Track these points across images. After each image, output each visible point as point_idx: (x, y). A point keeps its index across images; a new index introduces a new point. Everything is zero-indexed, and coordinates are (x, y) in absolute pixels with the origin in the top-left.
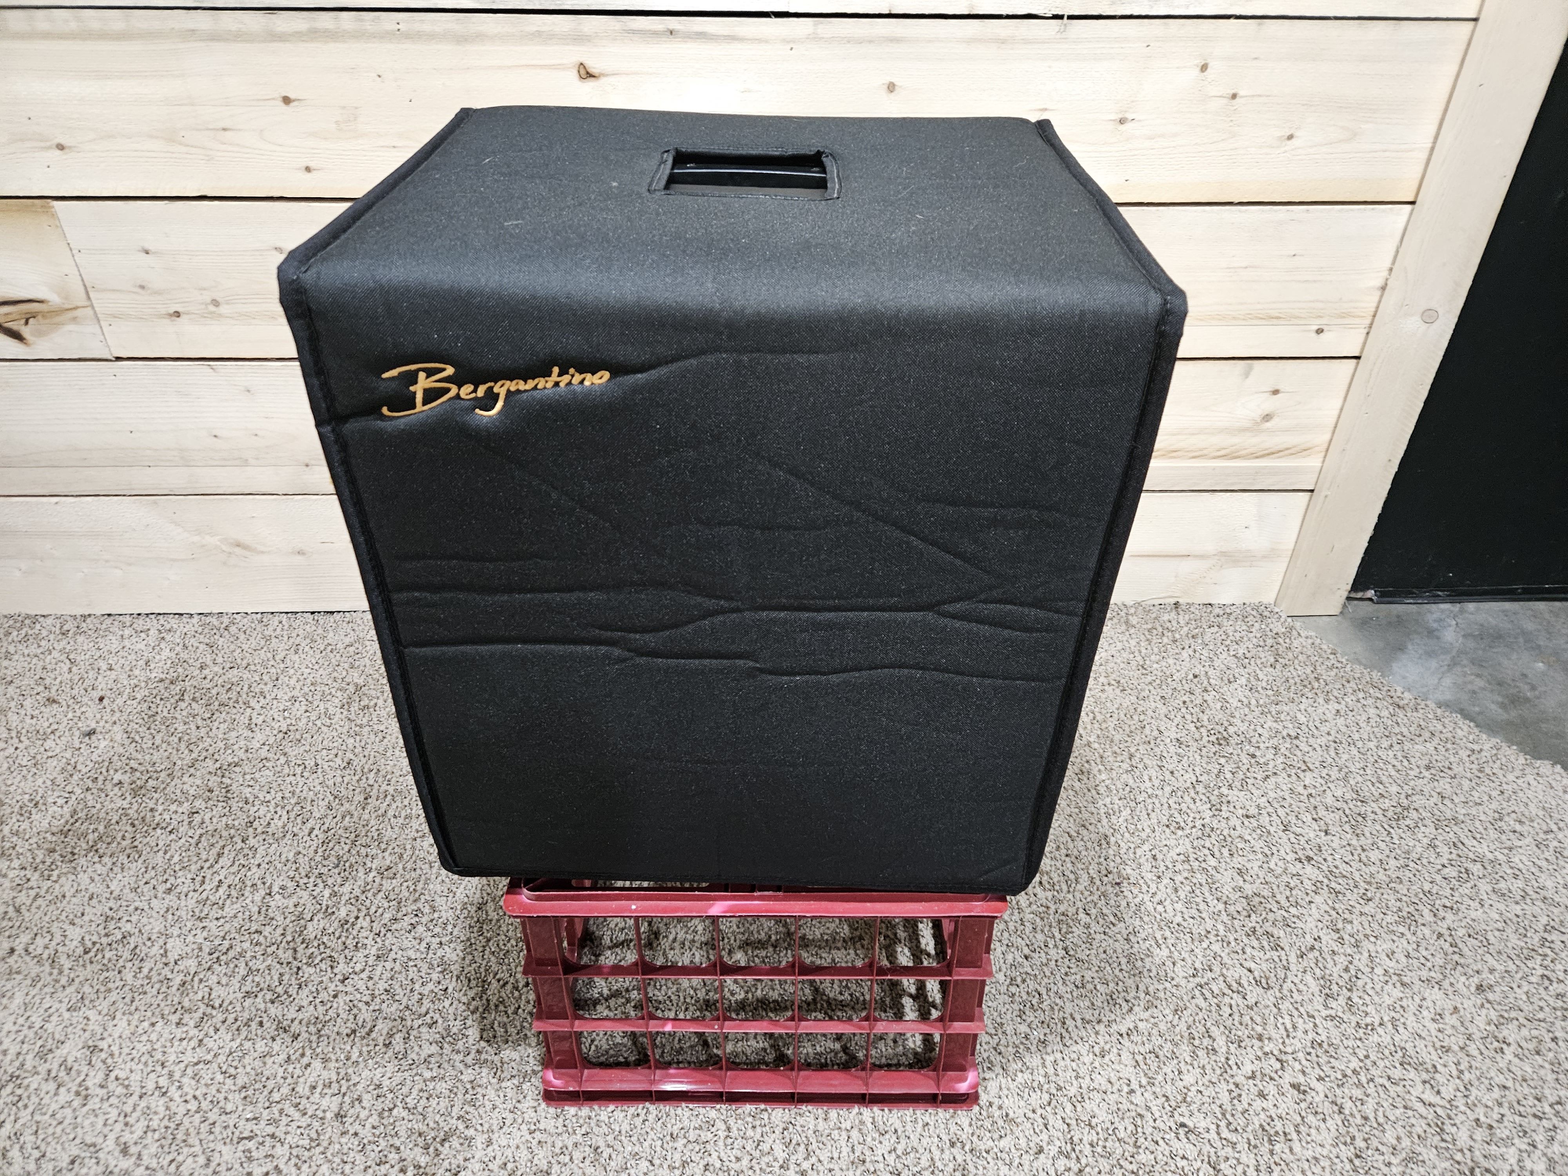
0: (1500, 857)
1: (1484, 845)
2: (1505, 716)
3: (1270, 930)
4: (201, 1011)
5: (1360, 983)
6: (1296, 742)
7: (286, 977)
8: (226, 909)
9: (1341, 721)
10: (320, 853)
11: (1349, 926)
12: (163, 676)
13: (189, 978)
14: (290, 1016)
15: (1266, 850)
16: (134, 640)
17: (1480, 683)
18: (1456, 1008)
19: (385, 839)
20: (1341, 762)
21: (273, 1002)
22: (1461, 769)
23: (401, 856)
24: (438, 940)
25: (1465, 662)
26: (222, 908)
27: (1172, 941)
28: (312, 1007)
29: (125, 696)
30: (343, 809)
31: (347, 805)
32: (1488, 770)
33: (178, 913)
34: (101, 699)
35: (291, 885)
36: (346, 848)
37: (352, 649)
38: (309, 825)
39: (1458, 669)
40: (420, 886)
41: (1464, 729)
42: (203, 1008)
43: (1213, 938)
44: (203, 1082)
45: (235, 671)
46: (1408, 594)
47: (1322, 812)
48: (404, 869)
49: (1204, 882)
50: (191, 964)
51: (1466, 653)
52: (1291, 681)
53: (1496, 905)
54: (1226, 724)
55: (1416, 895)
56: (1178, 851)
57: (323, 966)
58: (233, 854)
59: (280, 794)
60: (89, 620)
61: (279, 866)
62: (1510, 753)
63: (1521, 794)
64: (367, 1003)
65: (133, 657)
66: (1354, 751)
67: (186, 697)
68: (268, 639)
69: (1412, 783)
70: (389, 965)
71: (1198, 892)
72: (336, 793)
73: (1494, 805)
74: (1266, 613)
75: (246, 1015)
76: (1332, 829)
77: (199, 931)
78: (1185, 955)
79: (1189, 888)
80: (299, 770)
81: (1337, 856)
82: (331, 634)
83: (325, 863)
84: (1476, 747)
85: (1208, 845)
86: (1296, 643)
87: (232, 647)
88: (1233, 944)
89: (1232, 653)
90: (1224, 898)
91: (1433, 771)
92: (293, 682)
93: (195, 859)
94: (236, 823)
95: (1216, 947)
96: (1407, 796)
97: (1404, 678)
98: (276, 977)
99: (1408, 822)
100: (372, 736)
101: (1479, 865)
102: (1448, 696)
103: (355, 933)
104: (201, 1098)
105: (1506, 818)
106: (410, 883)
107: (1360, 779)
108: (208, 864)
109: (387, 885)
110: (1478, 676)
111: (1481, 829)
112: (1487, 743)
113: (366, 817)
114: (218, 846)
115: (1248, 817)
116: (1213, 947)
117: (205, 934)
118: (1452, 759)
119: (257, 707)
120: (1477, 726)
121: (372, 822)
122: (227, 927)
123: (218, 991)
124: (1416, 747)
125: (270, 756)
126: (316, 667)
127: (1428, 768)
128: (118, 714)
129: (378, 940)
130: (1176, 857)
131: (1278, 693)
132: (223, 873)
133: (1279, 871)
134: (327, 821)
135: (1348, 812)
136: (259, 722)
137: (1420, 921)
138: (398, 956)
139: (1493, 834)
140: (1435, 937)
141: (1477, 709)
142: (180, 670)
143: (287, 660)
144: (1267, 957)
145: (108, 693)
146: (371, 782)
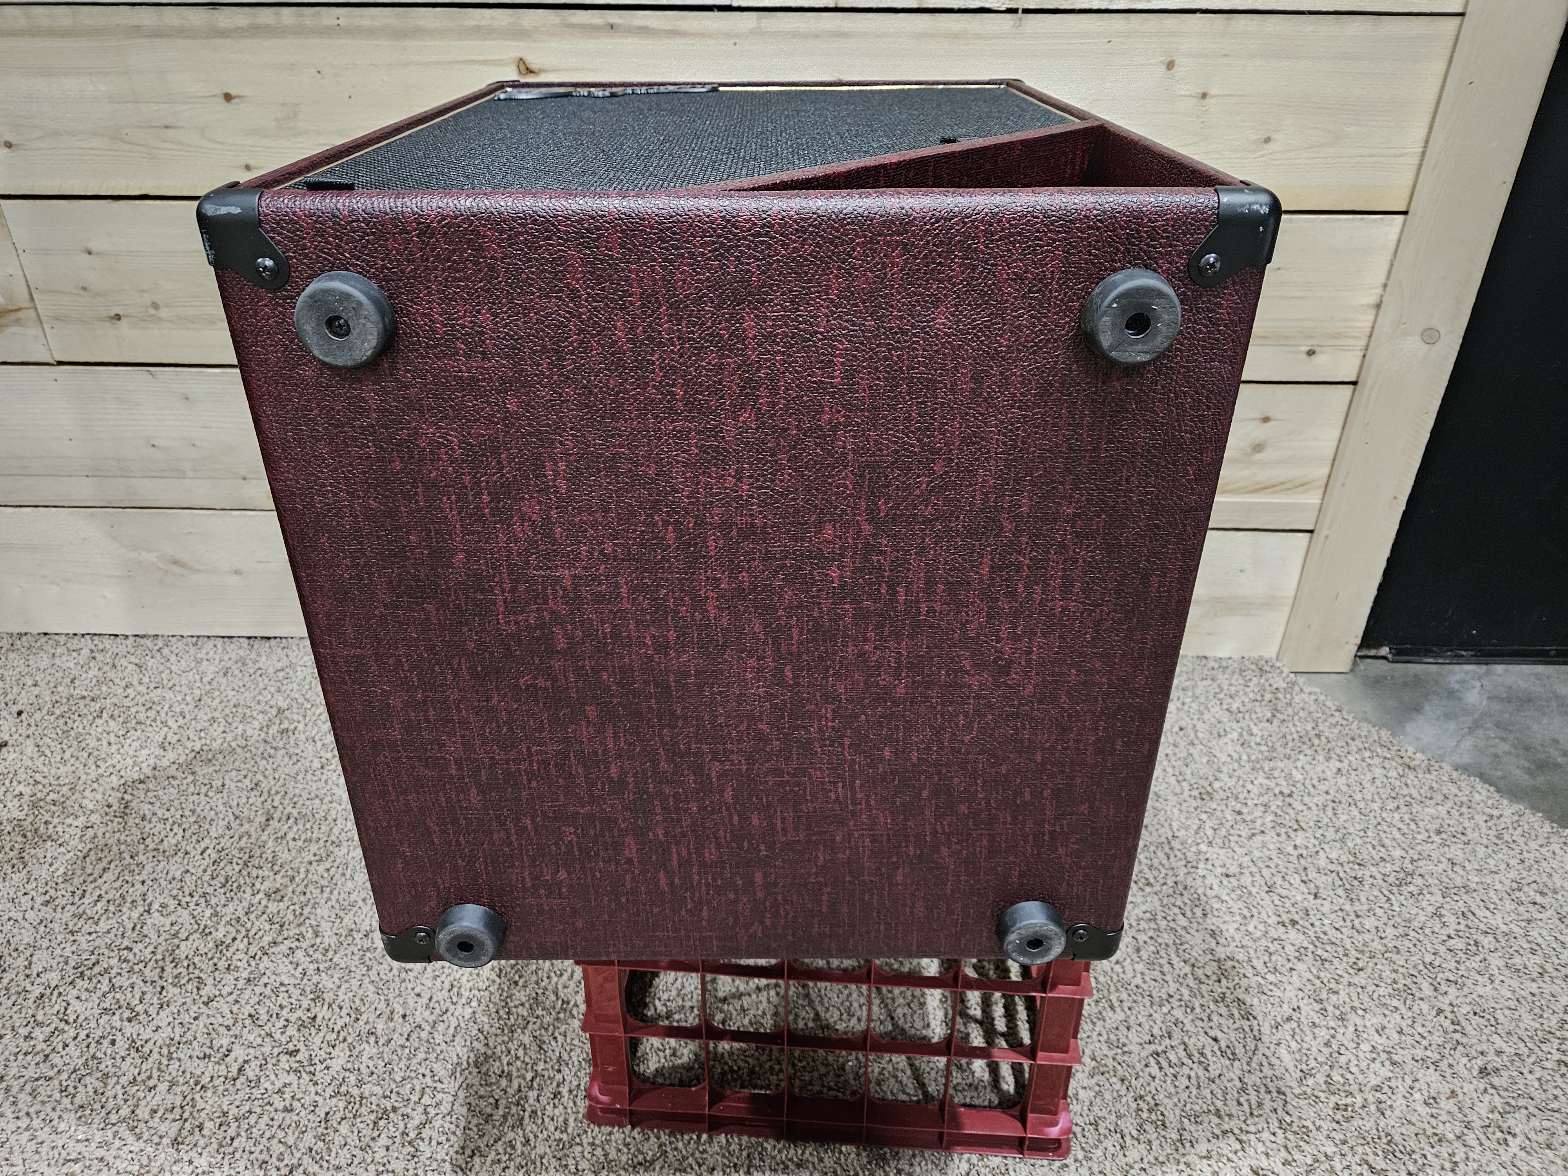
0: (1516, 930)
1: (1499, 916)
2: (1531, 782)
3: (1241, 997)
4: (53, 1026)
5: (1343, 1060)
6: (1288, 800)
7: (147, 997)
8: (101, 924)
9: (1341, 780)
10: (209, 872)
11: (1334, 998)
12: (85, 693)
13: (48, 991)
14: (144, 1037)
15: (1245, 912)
16: (64, 658)
17: (1504, 747)
18: (1453, 1092)
19: (279, 862)
20: (1338, 824)
21: (130, 1020)
22: (1476, 834)
23: (292, 879)
24: (316, 966)
25: (1489, 725)
26: (97, 924)
27: (1129, 1004)
28: (169, 1029)
29: (45, 711)
30: (242, 829)
31: (246, 826)
32: (1507, 837)
33: (51, 926)
34: (20, 713)
35: (172, 904)
36: (237, 868)
37: (281, 675)
38: (203, 845)
39: (1480, 732)
40: (306, 911)
41: (1482, 793)
42: (56, 1022)
43: (1175, 1004)
44: (39, 1099)
45: (159, 690)
46: (1428, 653)
47: (1312, 875)
48: (293, 892)
49: (1171, 943)
50: (53, 977)
51: (1491, 716)
52: (1289, 737)
53: (1508, 981)
54: (1211, 778)
55: (1415, 967)
56: (1144, 908)
57: (189, 987)
58: (119, 870)
59: (180, 812)
60: (24, 639)
61: (164, 883)
62: (1534, 820)
63: (1544, 864)
64: (228, 1028)
65: (61, 674)
66: (1355, 812)
67: (104, 715)
68: (199, 662)
69: (1419, 848)
70: (258, 990)
71: (1162, 953)
72: (237, 813)
73: (1513, 874)
74: (1267, 668)
75: (99, 1033)
76: (1323, 893)
77: (69, 944)
78: (1141, 1019)
79: (1152, 948)
80: (204, 790)
81: (1326, 922)
82: (264, 659)
83: (212, 882)
84: (1495, 813)
85: (1179, 903)
86: (1297, 699)
87: (161, 668)
88: (1198, 1010)
89: (1225, 707)
90: (1193, 961)
91: (1444, 836)
92: (216, 703)
93: (79, 872)
94: (129, 839)
95: (1178, 1013)
96: (1412, 861)
97: (1418, 739)
98: (137, 996)
99: (1411, 888)
100: (286, 759)
101: (1490, 938)
102: (1467, 759)
103: (229, 954)
104: (34, 1116)
105: (1526, 889)
106: (297, 907)
107: (1358, 841)
108: (91, 878)
109: (273, 907)
110: (1503, 739)
111: (1495, 899)
112: (1508, 809)
113: (264, 838)
114: (105, 861)
115: (1227, 876)
116: (1174, 1012)
117: (74, 948)
118: (1466, 824)
119: (174, 726)
120: (1498, 791)
121: (270, 844)
122: (98, 941)
123: (76, 1005)
124: (1427, 810)
125: (179, 775)
126: (243, 690)
127: (1439, 832)
128: (33, 728)
129: (253, 963)
130: (1141, 915)
131: (1273, 749)
132: (105, 887)
133: (1258, 934)
134: (223, 841)
135: (1342, 874)
136: (174, 741)
137: (1418, 995)
138: (272, 981)
139: (1509, 905)
140: (1434, 1013)
141: (1499, 773)
142: (104, 688)
143: (215, 684)
144: (1236, 1026)
145: (28, 708)
146: (276, 804)
